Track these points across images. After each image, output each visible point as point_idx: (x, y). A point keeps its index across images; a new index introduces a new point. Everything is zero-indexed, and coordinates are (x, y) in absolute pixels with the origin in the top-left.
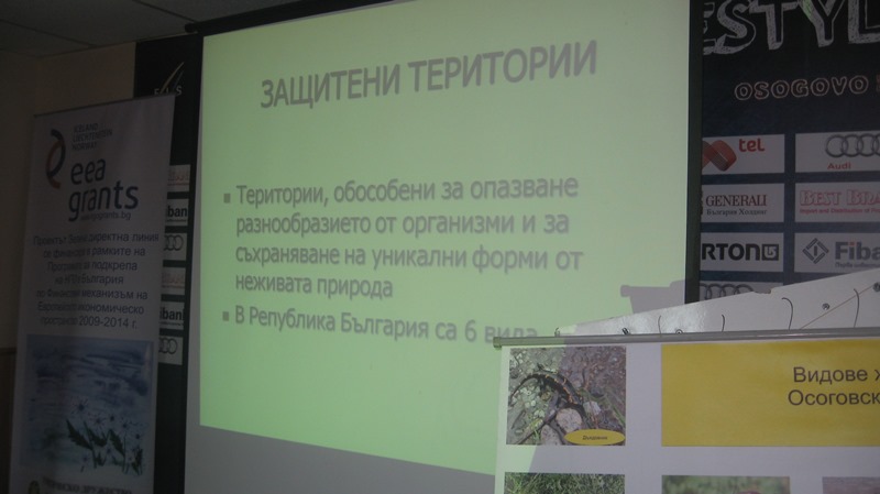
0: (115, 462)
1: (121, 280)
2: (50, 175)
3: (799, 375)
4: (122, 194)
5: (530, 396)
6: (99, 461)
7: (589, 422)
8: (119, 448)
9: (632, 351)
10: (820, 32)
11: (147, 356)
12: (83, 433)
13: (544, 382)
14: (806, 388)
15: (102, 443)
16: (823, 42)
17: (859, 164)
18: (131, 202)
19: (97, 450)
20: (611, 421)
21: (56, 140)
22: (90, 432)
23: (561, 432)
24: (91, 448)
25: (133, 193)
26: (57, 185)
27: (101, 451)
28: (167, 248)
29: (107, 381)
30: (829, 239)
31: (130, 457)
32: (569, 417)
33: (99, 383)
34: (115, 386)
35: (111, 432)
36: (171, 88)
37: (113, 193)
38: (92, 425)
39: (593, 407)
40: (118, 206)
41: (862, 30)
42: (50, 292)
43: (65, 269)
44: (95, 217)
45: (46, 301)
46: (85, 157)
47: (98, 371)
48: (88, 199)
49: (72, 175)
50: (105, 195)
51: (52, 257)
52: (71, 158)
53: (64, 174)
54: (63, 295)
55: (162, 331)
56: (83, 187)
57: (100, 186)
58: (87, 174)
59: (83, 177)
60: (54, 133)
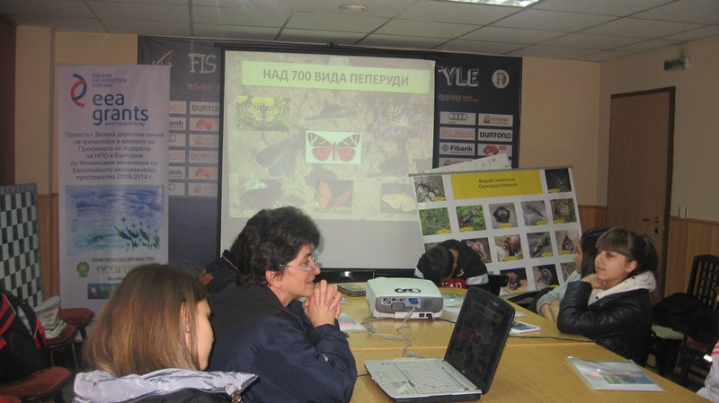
0: (144, 245)
1: (142, 156)
2: (75, 99)
3: (480, 181)
4: (139, 113)
5: (420, 189)
6: (135, 245)
7: (436, 196)
8: (146, 237)
9: (443, 176)
10: (448, 81)
11: (160, 192)
12: (126, 232)
13: (424, 186)
14: (483, 184)
15: (136, 236)
16: (449, 84)
17: (458, 122)
18: (145, 118)
19: (134, 239)
20: (441, 195)
21: (78, 80)
22: (130, 231)
23: (430, 198)
24: (130, 239)
25: (145, 113)
26: (82, 105)
27: (137, 240)
28: (170, 140)
29: (137, 205)
30: (450, 144)
31: (152, 241)
32: (431, 194)
33: (133, 207)
34: (141, 208)
35: (141, 230)
37: (133, 113)
38: (130, 228)
39: (437, 191)
40: (138, 120)
41: (460, 82)
42: (82, 163)
43: (94, 149)
44: (120, 124)
45: (79, 167)
46: (104, 92)
47: (132, 201)
48: (109, 114)
49: (94, 100)
50: (127, 113)
51: (82, 144)
52: (91, 91)
53: (87, 99)
54: (94, 163)
55: (170, 181)
56: (104, 107)
57: (121, 108)
58: (106, 101)
59: (103, 102)
60: (75, 76)
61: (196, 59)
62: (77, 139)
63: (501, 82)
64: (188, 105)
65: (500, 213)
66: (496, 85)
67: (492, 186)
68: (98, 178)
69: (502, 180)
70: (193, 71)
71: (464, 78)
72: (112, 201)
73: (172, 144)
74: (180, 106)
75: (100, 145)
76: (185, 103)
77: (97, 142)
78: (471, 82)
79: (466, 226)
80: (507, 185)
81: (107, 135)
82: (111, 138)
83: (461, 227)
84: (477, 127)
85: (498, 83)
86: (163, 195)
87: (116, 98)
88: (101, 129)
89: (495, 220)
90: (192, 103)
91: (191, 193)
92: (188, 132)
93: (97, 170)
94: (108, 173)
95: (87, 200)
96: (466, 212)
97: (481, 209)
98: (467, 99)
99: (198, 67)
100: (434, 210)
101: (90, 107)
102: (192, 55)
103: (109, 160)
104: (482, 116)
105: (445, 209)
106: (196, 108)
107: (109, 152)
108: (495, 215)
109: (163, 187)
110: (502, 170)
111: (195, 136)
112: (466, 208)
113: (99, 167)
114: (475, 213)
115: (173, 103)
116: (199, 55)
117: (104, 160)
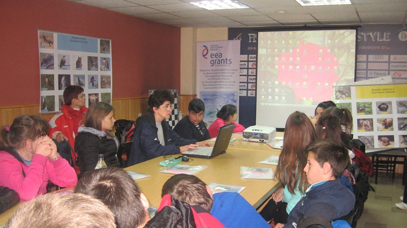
1: (228, 79)
2: (204, 56)
3: (373, 90)
4: (228, 61)
5: (338, 94)
7: (346, 96)
9: (351, 87)
10: (373, 39)
11: (236, 94)
13: (340, 92)
16: (373, 40)
17: (378, 60)
18: (230, 63)
20: (349, 96)
21: (205, 48)
23: (343, 98)
25: (230, 61)
26: (206, 58)
29: (227, 100)
30: (373, 72)
32: (343, 96)
34: (228, 101)
36: (239, 39)
37: (225, 61)
39: (347, 95)
40: (227, 63)
41: (380, 39)
42: (206, 82)
43: (210, 76)
44: (220, 66)
45: (205, 84)
46: (215, 52)
47: (224, 98)
48: (217, 61)
49: (211, 56)
50: (223, 61)
51: (206, 74)
52: (210, 52)
53: (208, 56)
54: (211, 82)
55: (240, 89)
56: (215, 59)
57: (221, 59)
58: (215, 56)
59: (214, 56)
60: (204, 46)
61: (251, 36)
62: (205, 72)
63: (404, 38)
64: (248, 56)
65: (382, 106)
66: (401, 39)
67: (379, 93)
68: (212, 88)
69: (386, 90)
70: (250, 41)
71: (382, 37)
72: (216, 98)
73: (241, 74)
74: (245, 57)
75: (213, 75)
76: (247, 56)
77: (212, 73)
78: (386, 39)
79: (361, 112)
80: (389, 92)
81: (215, 70)
82: (217, 72)
83: (358, 112)
84: (389, 62)
85: (402, 38)
86: (237, 96)
87: (219, 55)
88: (214, 68)
89: (378, 109)
90: (250, 56)
91: (249, 95)
92: (248, 68)
93: (211, 85)
94: (216, 86)
95: (208, 97)
96: (362, 105)
97: (371, 104)
98: (383, 47)
99: (252, 40)
100: (344, 104)
101: (210, 59)
102: (250, 35)
103: (216, 80)
104: (392, 57)
105: (350, 103)
106: (252, 58)
107: (216, 77)
108: (379, 107)
109: (237, 92)
110: (387, 84)
111: (251, 70)
112: (362, 103)
113: (212, 83)
114: (367, 106)
115: (242, 56)
116: (252, 34)
117: (214, 81)
